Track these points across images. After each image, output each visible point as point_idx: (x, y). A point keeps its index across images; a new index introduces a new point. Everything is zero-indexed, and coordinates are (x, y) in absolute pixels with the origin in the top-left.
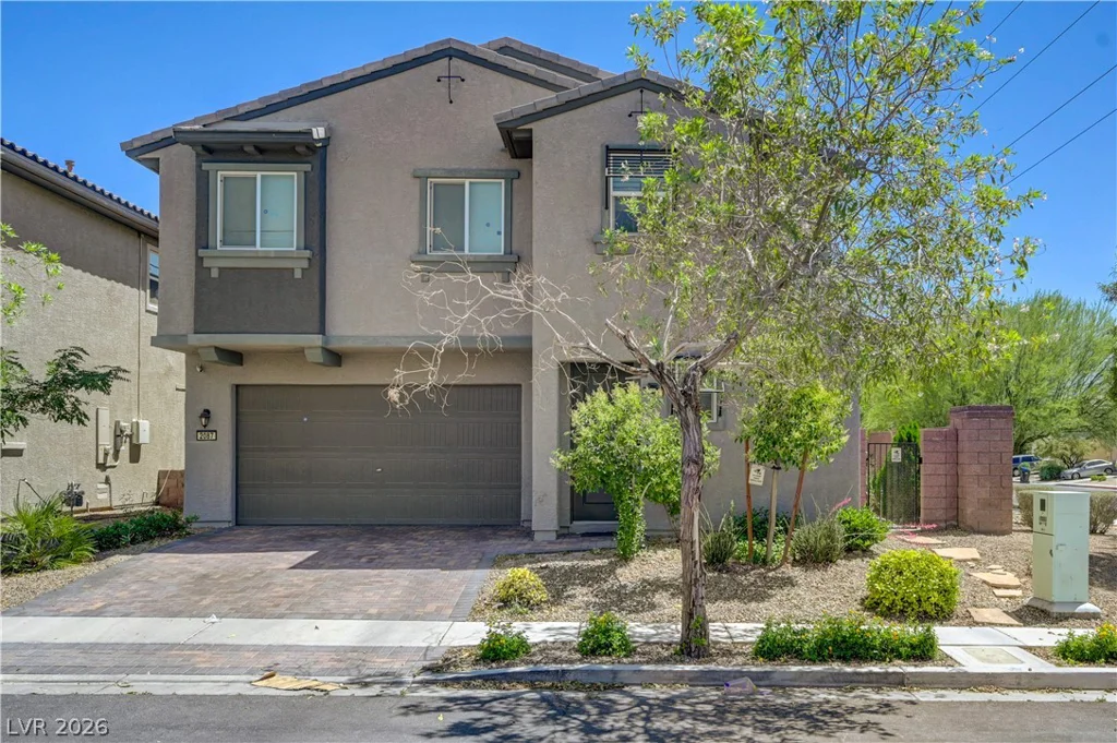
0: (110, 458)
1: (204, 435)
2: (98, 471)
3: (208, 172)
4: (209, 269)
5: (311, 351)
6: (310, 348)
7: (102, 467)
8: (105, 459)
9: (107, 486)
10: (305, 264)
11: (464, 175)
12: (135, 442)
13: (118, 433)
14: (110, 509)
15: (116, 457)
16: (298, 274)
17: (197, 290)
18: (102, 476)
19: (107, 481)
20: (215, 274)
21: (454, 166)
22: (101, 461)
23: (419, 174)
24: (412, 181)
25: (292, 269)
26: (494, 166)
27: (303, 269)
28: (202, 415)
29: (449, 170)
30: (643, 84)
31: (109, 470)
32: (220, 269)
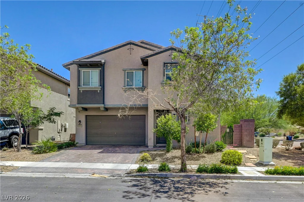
0: (60, 131)
1: (79, 126)
2: (58, 134)
3: (80, 70)
4: (80, 90)
6: (101, 107)
7: (59, 133)
8: (59, 131)
11: (133, 70)
12: (65, 127)
13: (62, 126)
14: (60, 141)
15: (62, 131)
16: (99, 92)
17: (78, 95)
18: (59, 134)
19: (60, 136)
20: (81, 92)
23: (124, 70)
24: (122, 71)
25: (98, 90)
26: (140, 68)
27: (100, 90)
28: (79, 122)
29: (130, 69)
30: (172, 49)
31: (60, 133)
32: (83, 91)
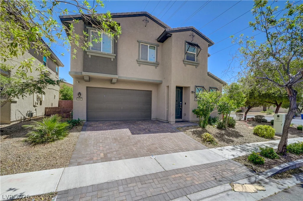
0: (36, 104)
1: (79, 99)
2: (34, 108)
3: (88, 29)
4: (88, 55)
5: (114, 79)
6: (114, 78)
7: (34, 106)
8: (35, 104)
9: (35, 111)
10: (114, 57)
11: (148, 43)
12: (41, 100)
13: (38, 98)
14: (36, 117)
15: (37, 104)
16: (112, 60)
17: (84, 60)
19: (36, 109)
21: (146, 41)
22: (34, 105)
23: (138, 41)
24: (136, 42)
25: (111, 58)
26: (154, 43)
27: (114, 59)
28: (78, 94)
29: (145, 42)
30: (192, 30)
31: (36, 107)
32: (91, 55)
